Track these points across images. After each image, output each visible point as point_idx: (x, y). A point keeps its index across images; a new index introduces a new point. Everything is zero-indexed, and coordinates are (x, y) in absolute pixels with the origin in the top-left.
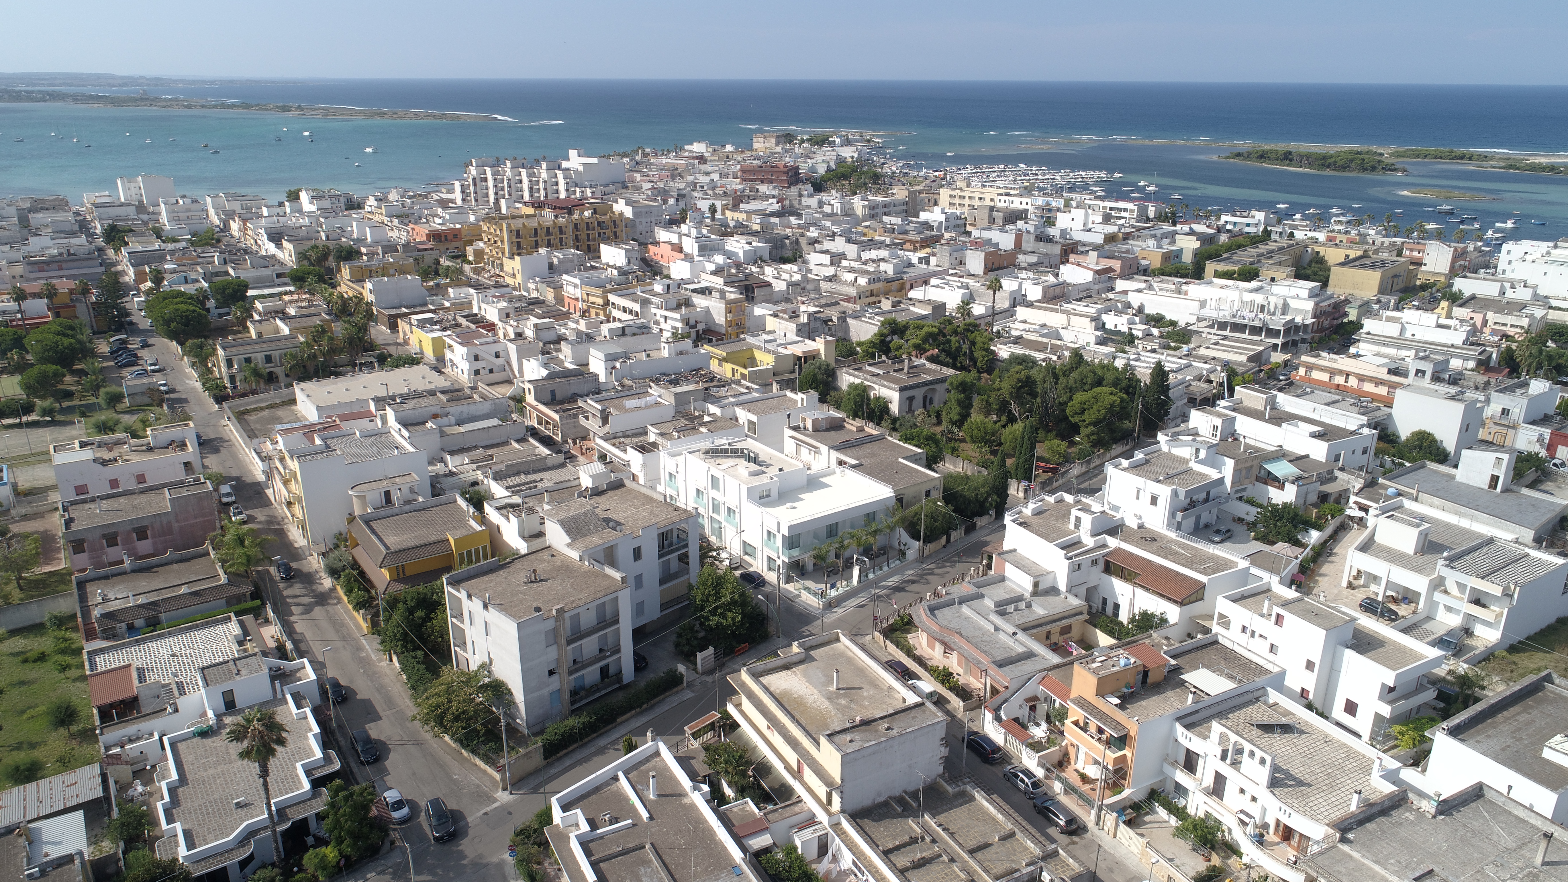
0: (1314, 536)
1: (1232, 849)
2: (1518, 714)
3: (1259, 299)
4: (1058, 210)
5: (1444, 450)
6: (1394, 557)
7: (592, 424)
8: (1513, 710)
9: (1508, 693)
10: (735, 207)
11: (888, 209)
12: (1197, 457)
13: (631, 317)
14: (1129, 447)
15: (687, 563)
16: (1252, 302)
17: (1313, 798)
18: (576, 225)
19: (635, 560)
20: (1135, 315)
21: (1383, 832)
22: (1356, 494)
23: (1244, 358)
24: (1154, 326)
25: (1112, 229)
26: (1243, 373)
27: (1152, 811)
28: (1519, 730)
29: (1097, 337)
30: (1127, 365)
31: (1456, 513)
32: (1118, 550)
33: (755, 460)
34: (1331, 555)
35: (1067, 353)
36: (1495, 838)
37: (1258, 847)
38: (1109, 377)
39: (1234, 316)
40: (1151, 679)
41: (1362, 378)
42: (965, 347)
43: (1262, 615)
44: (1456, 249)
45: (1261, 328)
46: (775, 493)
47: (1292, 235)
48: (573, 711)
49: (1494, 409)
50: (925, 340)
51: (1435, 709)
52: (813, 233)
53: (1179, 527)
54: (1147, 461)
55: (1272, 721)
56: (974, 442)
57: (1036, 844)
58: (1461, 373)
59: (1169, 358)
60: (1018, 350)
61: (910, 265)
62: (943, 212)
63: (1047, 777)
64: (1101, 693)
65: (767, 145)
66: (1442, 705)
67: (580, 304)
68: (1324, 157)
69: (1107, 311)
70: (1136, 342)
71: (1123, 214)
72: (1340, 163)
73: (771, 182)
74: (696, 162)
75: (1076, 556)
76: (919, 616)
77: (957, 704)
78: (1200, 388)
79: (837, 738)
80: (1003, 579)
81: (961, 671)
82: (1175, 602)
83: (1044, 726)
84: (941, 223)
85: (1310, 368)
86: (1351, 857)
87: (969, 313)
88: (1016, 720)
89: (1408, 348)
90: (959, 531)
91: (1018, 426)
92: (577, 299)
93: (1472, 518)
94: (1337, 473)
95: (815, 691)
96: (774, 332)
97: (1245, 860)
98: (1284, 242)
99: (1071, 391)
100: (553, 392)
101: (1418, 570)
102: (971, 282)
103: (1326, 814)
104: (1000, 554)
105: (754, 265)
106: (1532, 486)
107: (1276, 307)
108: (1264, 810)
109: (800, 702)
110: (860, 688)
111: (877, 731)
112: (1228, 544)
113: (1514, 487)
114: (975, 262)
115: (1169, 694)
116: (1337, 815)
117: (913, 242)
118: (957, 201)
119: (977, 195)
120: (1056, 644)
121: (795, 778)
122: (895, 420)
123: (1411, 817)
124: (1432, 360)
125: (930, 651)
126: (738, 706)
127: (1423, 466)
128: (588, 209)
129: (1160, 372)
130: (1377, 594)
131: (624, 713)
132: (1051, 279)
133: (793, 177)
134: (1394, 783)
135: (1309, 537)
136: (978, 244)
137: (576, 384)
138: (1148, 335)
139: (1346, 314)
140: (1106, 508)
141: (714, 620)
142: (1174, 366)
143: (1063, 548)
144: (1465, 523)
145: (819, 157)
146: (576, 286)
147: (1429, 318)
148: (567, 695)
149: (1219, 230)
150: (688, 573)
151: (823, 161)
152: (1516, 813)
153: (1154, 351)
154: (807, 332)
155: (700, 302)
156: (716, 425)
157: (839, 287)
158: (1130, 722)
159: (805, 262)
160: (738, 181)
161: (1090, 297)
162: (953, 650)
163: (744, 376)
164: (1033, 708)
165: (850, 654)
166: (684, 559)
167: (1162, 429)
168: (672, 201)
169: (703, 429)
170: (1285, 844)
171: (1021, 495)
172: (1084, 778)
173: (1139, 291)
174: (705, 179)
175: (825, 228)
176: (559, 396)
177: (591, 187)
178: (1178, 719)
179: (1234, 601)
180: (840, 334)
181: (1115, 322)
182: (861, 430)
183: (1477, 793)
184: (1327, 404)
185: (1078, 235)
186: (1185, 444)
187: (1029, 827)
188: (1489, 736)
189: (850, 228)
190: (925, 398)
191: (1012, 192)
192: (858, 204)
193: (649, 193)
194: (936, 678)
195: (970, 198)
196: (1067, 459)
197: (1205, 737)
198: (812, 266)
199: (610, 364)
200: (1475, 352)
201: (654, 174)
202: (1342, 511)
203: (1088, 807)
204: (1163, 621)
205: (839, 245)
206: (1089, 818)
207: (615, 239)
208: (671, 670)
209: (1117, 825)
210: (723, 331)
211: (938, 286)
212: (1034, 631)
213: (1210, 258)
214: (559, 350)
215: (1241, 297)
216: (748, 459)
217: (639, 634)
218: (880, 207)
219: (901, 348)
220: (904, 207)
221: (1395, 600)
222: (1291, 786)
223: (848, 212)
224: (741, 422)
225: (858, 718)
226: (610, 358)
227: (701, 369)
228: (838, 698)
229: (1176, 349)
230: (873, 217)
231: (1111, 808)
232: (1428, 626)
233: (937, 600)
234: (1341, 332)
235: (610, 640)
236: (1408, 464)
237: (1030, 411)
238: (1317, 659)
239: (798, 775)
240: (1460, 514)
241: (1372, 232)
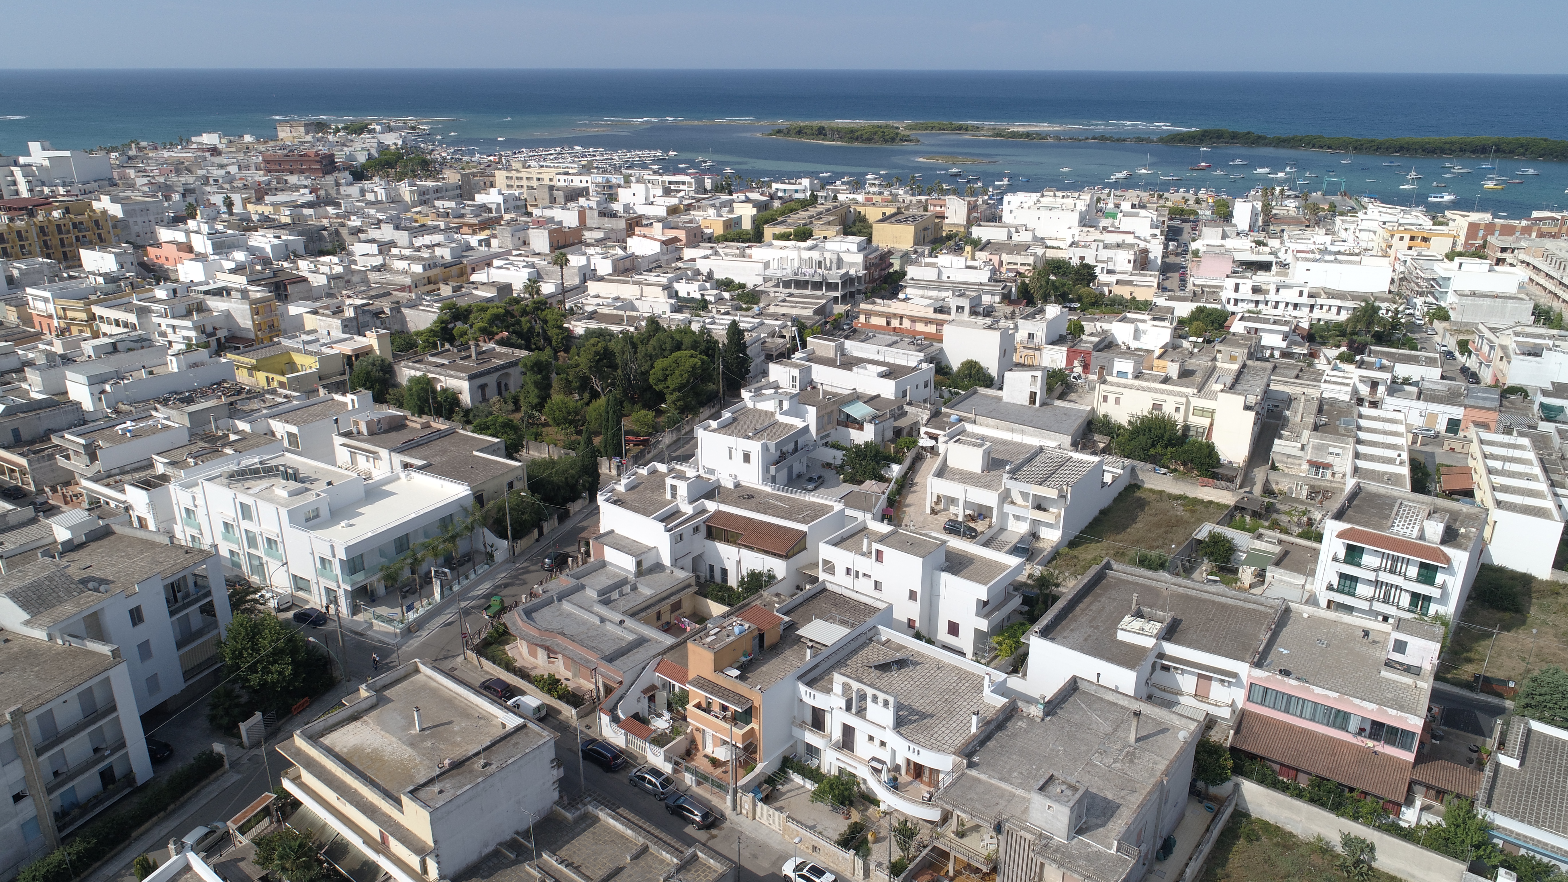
0: (896, 470)
1: (871, 800)
2: (1091, 604)
3: (816, 255)
4: (619, 186)
5: (990, 375)
6: (966, 478)
7: (77, 464)
8: (1087, 601)
9: (1081, 586)
10: (259, 200)
11: (440, 193)
12: (781, 409)
13: (121, 330)
14: (716, 409)
15: (214, 615)
16: (810, 259)
17: (936, 729)
18: (42, 229)
19: (134, 624)
20: (705, 281)
21: (1003, 746)
22: (925, 425)
23: (809, 313)
24: (725, 291)
25: (673, 201)
26: (812, 326)
27: (788, 780)
28: (1094, 618)
29: (671, 305)
30: (703, 328)
31: (1008, 430)
32: (718, 513)
33: (295, 476)
34: (912, 485)
35: (643, 324)
36: (1095, 727)
37: (893, 793)
38: (687, 341)
39: (796, 274)
40: (768, 642)
41: (913, 320)
42: (538, 328)
43: (863, 554)
44: (969, 203)
45: (821, 283)
46: (325, 512)
47: (835, 197)
48: (63, 840)
49: (1021, 336)
50: (491, 322)
51: (1021, 613)
52: (355, 222)
53: (774, 480)
54: (735, 420)
55: (889, 659)
56: (558, 424)
57: (672, 854)
58: (991, 306)
59: (743, 319)
60: (594, 325)
61: (469, 248)
62: (500, 193)
63: (676, 771)
64: (719, 668)
65: (295, 134)
66: (1026, 608)
67: (55, 322)
68: (852, 131)
69: (678, 279)
70: (710, 306)
71: (682, 187)
72: (865, 136)
73: (302, 172)
74: (208, 154)
75: (677, 526)
76: (514, 623)
77: (569, 712)
78: (775, 344)
79: (422, 794)
80: (603, 564)
81: (569, 675)
82: (780, 556)
83: (667, 715)
84: (499, 205)
85: (869, 314)
86: (979, 780)
87: (538, 292)
88: (636, 716)
89: (947, 290)
90: (551, 522)
91: (602, 401)
92: (50, 317)
93: (1023, 433)
94: (907, 408)
95: (394, 739)
96: (315, 331)
97: (883, 807)
98: (830, 205)
99: (652, 358)
100: (16, 432)
101: (987, 486)
102: (536, 260)
103: (950, 741)
104: (596, 538)
105: (286, 260)
106: (1061, 397)
107: (831, 262)
108: (894, 752)
109: (375, 757)
110: (450, 722)
111: (471, 772)
112: (822, 490)
113: (1048, 401)
114: (540, 240)
115: (788, 653)
116: (960, 740)
117: (470, 225)
118: (515, 183)
119: (535, 176)
120: (668, 623)
121: (378, 852)
122: (467, 412)
123: (1024, 725)
124: (968, 297)
125: (532, 659)
126: (297, 780)
127: (975, 392)
128: (57, 208)
129: (735, 331)
130: (957, 515)
131: (139, 824)
132: (620, 252)
133: (328, 164)
134: (1002, 695)
135: (892, 471)
136: (540, 223)
137: (47, 419)
138: (720, 300)
139: (892, 265)
140: (701, 472)
141: (254, 679)
142: (748, 326)
143: (661, 521)
144: (1017, 438)
145: (358, 145)
146: (46, 300)
147: (958, 261)
148: (49, 821)
149: (772, 197)
150: (217, 627)
151: (363, 149)
152: (1107, 698)
153: (727, 313)
154: (354, 327)
155: (217, 305)
156: (244, 443)
157: (389, 277)
158: (753, 693)
159: (350, 254)
160: (262, 172)
161: (660, 267)
162: (556, 653)
163: (282, 385)
164: (652, 699)
165: (434, 684)
166: (208, 610)
167: (745, 386)
168: (176, 197)
169: (229, 451)
170: (917, 781)
171: (614, 472)
172: (715, 762)
173: (706, 257)
174: (218, 173)
175: (368, 216)
176: (25, 435)
177: (64, 185)
178: (800, 678)
179: (835, 545)
180: (397, 327)
181: (686, 289)
182: (426, 426)
183: (1073, 687)
184: (889, 345)
185: (641, 210)
186: (769, 398)
187: (662, 835)
188: (1072, 630)
189: (398, 215)
190: (499, 385)
191: (571, 171)
192: (405, 190)
193: (146, 189)
194: (542, 689)
195: (528, 179)
196: (656, 429)
197: (828, 691)
198: (357, 258)
199: (97, 388)
200: (998, 287)
201: (152, 167)
202: (915, 442)
203: (722, 793)
204: (771, 577)
205: (387, 232)
206: (724, 804)
207: (100, 242)
208: (204, 753)
209: (755, 805)
210: (252, 336)
211: (501, 267)
212: (643, 614)
213: (767, 222)
214: (25, 379)
215: (799, 256)
216: (287, 476)
217: (149, 719)
218: (431, 192)
219: (465, 333)
220: (458, 192)
221: (972, 518)
222: (915, 721)
223: (394, 199)
224: (279, 436)
225: (447, 762)
226: (96, 381)
227: (225, 381)
228: (423, 741)
229: (748, 309)
230: (424, 203)
231: (746, 789)
232: (1002, 537)
233: (535, 601)
234: (889, 280)
235: (109, 734)
236: (963, 392)
237: (613, 384)
238: (918, 588)
239: (382, 847)
240: (1013, 431)
241: (901, 192)
